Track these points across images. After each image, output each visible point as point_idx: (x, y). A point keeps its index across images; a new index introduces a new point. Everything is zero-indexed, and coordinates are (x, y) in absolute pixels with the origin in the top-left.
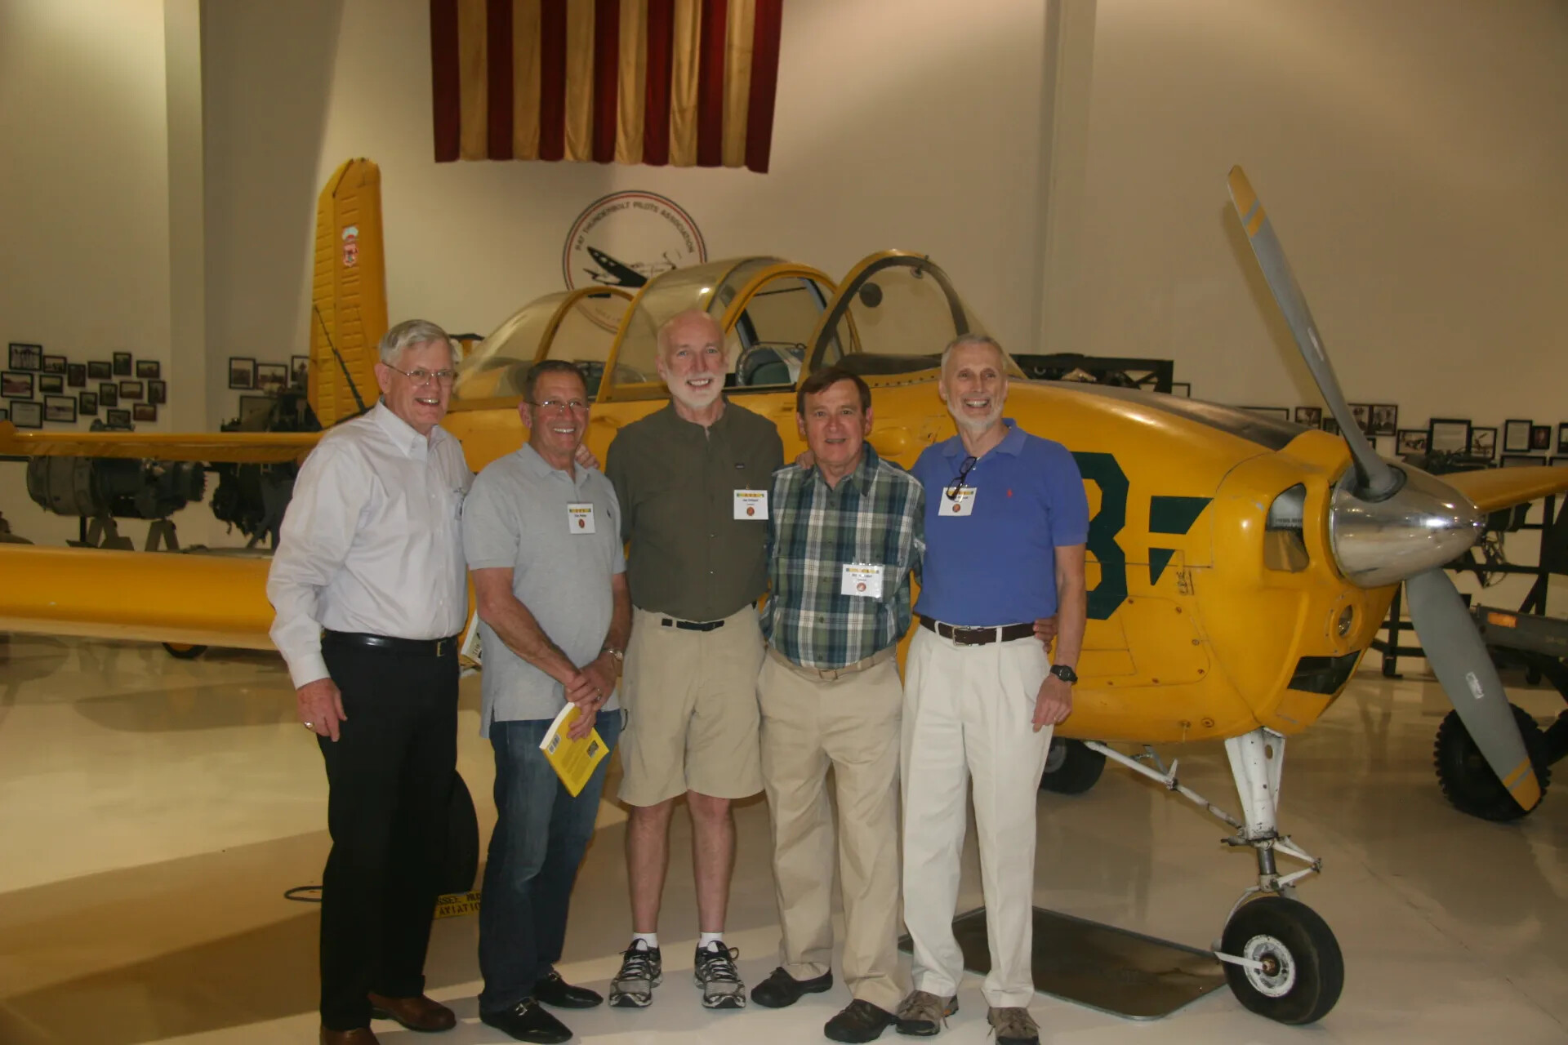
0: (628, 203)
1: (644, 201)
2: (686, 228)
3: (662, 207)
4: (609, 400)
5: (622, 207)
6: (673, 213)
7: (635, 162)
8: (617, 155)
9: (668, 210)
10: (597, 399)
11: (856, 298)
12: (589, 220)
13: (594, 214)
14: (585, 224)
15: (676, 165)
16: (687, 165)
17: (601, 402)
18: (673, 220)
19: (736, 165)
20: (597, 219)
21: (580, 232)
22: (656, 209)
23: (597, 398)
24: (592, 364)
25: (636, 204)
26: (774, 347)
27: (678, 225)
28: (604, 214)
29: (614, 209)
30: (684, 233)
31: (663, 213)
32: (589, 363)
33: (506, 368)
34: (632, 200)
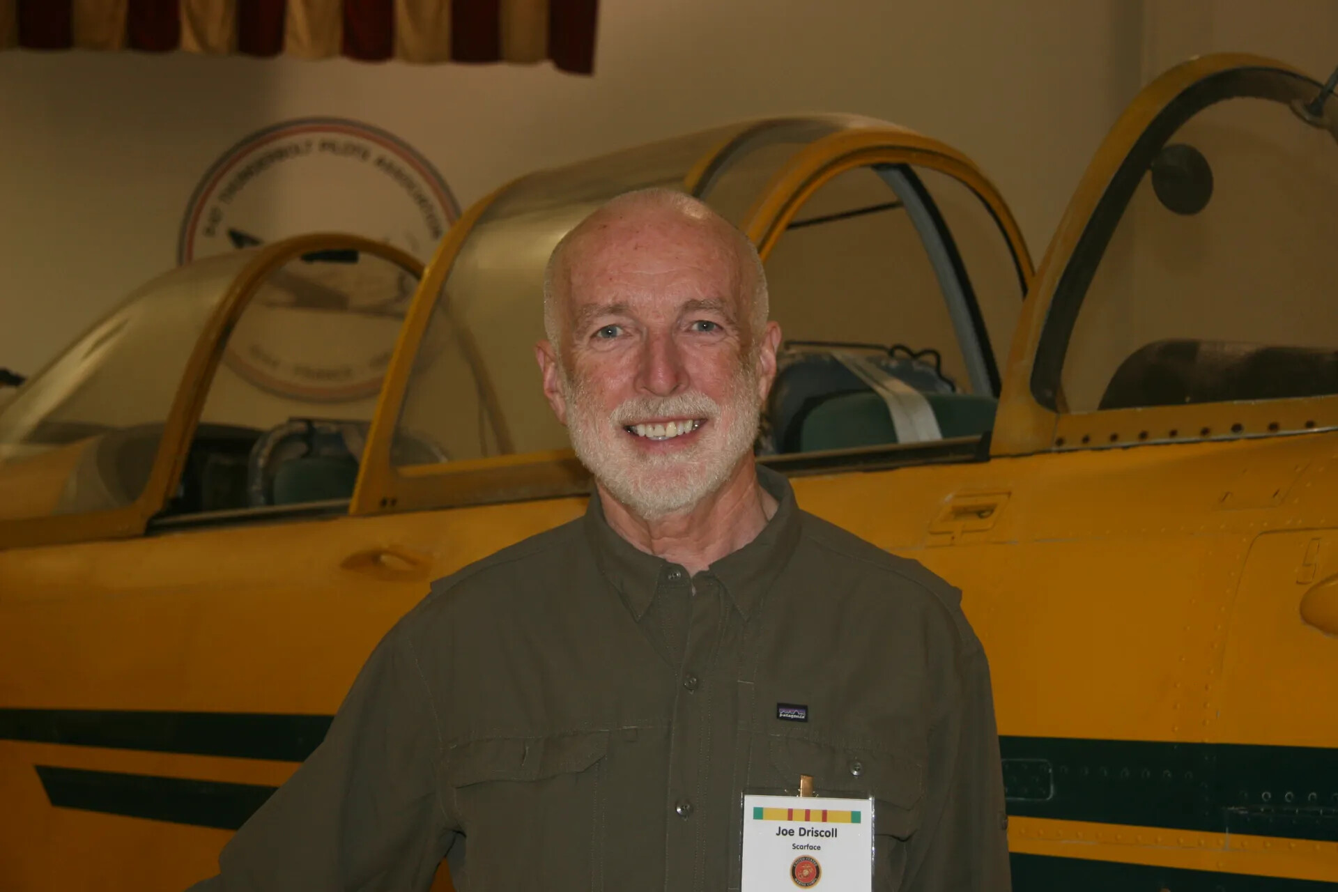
0: (309, 144)
1: (341, 139)
2: (427, 191)
3: (377, 151)
4: (388, 506)
5: (296, 150)
6: (399, 162)
7: (328, 55)
8: (289, 42)
9: (390, 156)
10: (352, 509)
11: (1145, 192)
12: (230, 176)
13: (240, 166)
14: (222, 185)
15: (409, 58)
16: (432, 59)
17: (364, 513)
18: (398, 174)
19: (529, 59)
20: (246, 175)
21: (212, 202)
22: (365, 155)
23: (353, 503)
24: (316, 425)
25: (325, 145)
26: (839, 354)
27: (409, 184)
28: (261, 164)
29: (281, 154)
30: (422, 201)
31: (380, 162)
32: (309, 422)
33: (90, 443)
34: (317, 137)
